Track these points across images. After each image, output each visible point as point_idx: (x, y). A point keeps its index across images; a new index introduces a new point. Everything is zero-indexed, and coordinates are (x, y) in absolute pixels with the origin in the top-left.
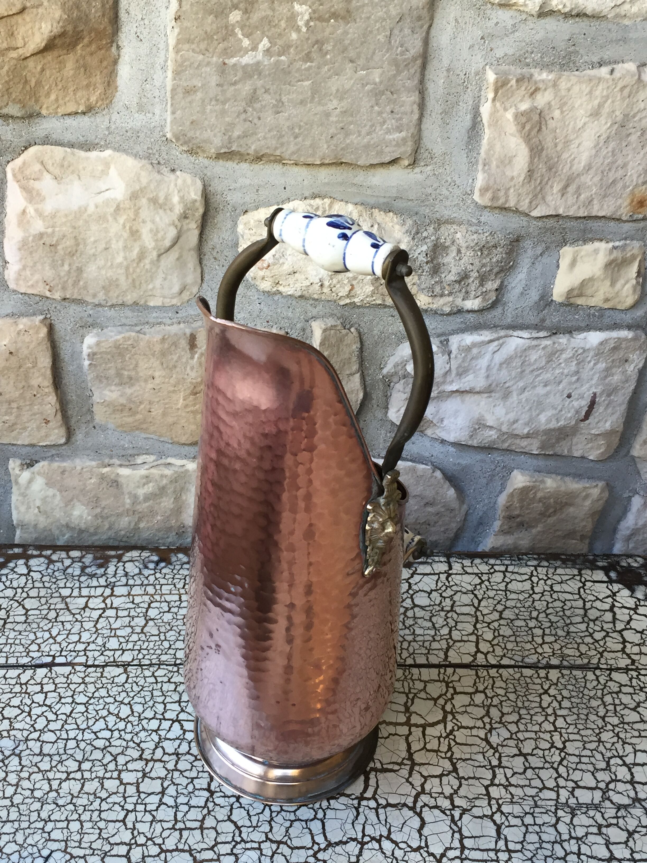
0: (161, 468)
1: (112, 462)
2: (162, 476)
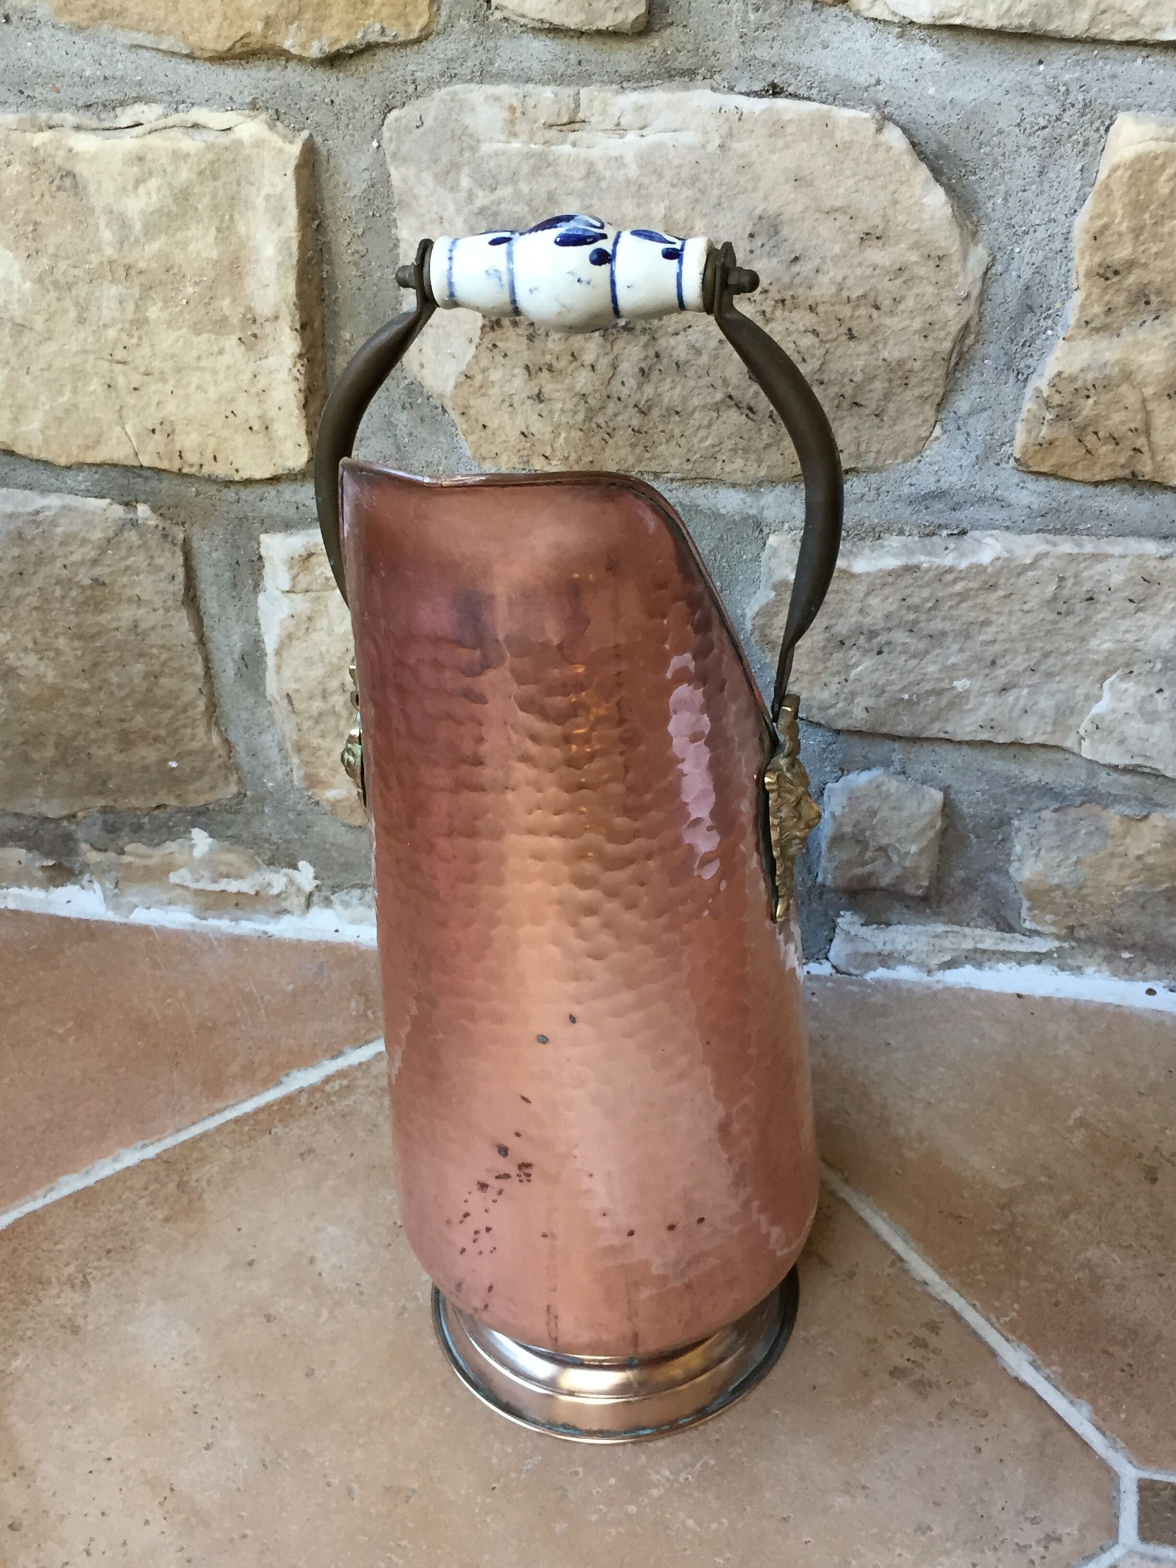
0: (172, 133)
1: (57, 118)
2: (178, 156)
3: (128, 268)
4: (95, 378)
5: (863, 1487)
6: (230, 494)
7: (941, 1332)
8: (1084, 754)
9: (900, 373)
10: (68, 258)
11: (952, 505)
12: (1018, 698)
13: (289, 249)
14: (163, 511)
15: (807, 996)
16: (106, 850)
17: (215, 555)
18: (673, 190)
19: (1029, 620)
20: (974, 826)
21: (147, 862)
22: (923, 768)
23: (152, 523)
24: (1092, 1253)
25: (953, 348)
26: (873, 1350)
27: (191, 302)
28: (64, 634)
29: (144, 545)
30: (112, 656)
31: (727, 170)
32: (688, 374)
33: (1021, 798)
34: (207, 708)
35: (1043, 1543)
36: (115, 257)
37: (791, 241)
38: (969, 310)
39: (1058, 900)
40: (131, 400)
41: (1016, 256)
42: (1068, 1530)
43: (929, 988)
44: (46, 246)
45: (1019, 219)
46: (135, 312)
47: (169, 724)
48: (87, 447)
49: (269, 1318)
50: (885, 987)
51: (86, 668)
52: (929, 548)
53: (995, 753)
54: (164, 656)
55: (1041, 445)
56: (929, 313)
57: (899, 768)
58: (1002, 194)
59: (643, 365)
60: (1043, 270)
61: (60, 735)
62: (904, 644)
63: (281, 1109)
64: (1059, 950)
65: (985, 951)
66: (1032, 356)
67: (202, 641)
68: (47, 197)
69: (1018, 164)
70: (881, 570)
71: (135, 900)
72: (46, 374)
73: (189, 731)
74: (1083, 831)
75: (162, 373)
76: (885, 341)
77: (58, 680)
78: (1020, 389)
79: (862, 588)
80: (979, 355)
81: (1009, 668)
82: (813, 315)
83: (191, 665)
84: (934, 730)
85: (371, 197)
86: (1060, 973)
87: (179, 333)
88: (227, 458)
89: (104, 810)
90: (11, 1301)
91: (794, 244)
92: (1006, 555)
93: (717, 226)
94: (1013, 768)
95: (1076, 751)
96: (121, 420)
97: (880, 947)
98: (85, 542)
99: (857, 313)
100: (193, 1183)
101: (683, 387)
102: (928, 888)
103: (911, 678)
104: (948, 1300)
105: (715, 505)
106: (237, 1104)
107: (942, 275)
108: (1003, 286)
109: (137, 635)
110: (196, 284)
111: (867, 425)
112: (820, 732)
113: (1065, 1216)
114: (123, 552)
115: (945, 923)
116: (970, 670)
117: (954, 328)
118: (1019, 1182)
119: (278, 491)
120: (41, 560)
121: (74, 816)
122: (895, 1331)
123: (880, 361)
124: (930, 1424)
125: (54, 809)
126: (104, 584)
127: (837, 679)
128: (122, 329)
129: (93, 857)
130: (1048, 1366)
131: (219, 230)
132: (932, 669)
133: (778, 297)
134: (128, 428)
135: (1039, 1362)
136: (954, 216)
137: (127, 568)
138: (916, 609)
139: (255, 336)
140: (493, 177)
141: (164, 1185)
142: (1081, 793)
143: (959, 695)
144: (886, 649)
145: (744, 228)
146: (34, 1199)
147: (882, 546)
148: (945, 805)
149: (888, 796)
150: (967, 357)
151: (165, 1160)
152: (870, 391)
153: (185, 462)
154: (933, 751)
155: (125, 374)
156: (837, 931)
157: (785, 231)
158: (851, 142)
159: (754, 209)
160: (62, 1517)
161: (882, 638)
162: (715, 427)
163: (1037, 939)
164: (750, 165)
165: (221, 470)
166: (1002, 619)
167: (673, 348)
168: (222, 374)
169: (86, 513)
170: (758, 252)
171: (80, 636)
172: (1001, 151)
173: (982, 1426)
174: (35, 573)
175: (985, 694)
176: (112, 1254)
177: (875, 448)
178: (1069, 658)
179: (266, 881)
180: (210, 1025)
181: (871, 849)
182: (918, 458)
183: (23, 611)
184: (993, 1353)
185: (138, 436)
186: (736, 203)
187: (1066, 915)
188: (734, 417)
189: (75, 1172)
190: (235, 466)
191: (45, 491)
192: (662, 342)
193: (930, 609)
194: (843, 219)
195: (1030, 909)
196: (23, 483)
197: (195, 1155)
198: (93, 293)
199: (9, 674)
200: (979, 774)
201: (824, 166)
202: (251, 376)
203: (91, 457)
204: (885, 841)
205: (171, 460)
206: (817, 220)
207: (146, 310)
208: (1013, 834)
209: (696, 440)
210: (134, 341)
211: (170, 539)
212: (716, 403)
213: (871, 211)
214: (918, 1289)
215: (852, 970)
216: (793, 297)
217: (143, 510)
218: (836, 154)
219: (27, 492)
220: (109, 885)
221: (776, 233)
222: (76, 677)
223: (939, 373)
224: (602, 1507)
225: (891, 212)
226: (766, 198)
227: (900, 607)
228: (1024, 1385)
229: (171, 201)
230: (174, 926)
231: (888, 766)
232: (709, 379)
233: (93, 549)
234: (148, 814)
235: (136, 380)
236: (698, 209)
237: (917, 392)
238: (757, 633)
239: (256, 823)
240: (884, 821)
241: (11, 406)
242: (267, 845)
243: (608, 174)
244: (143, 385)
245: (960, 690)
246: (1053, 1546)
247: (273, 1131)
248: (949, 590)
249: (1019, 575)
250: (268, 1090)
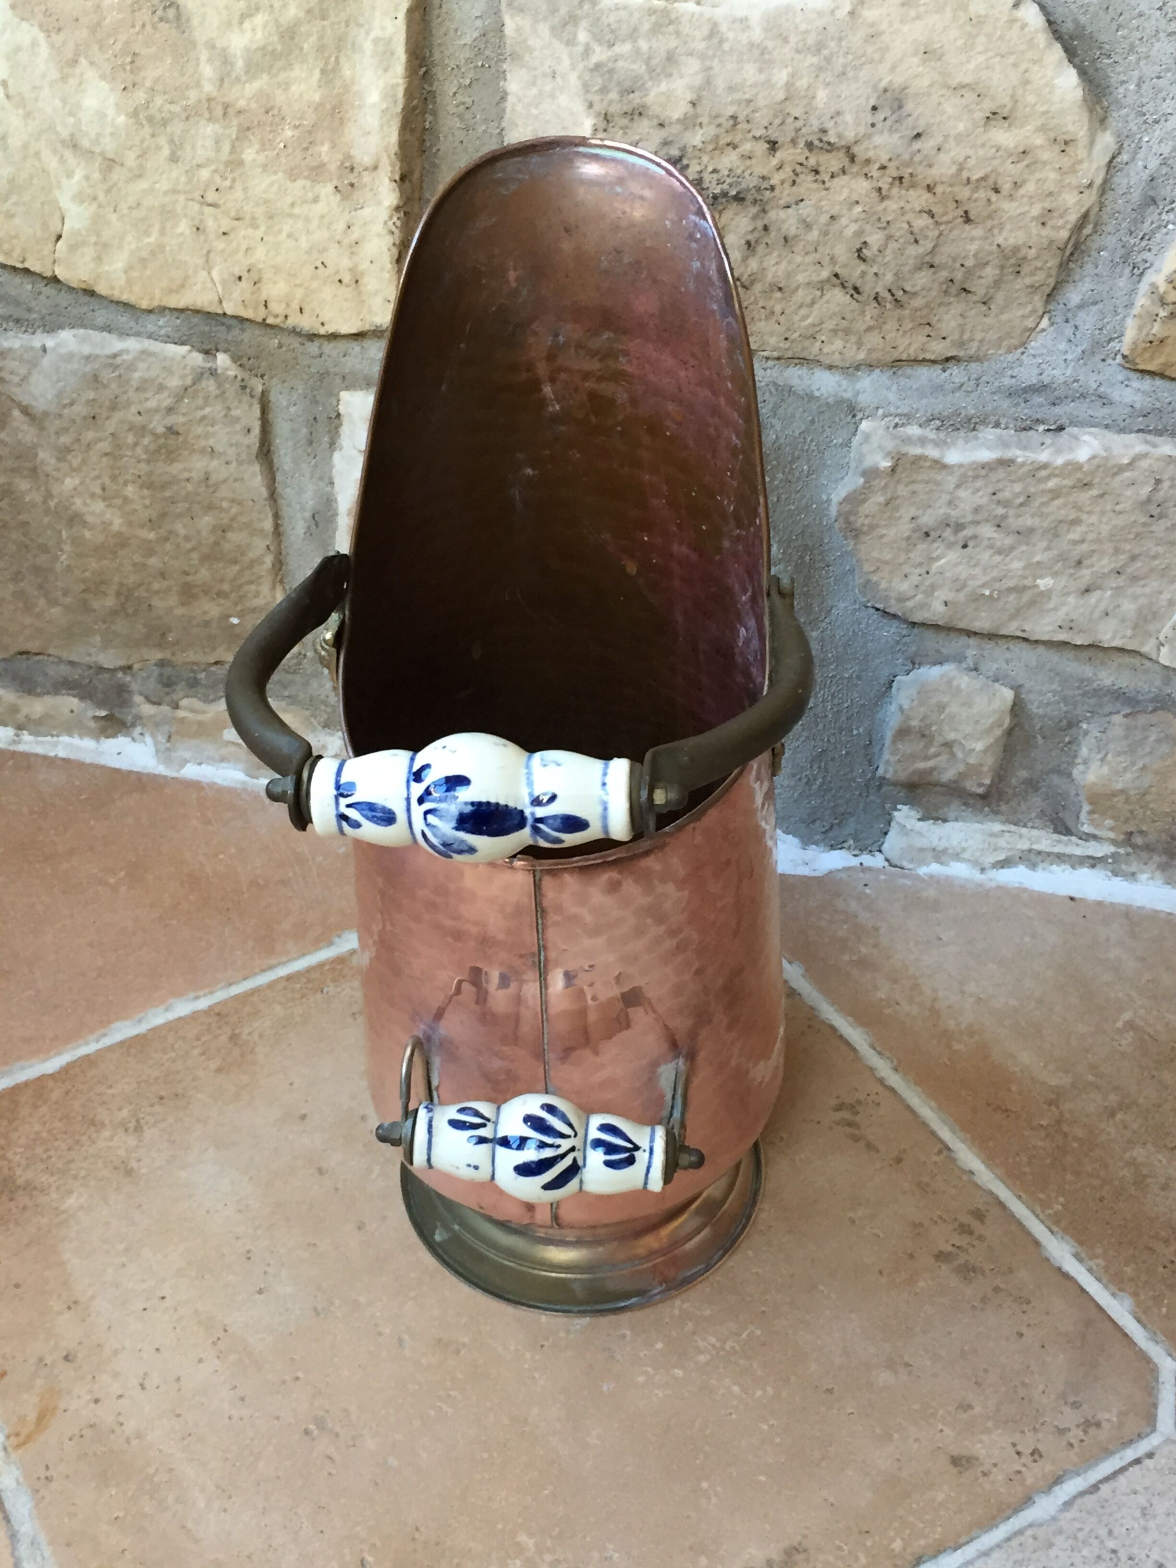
3: (226, 107)
4: (184, 220)
5: (907, 1365)
6: (313, 348)
7: (987, 1221)
8: (1162, 661)
9: (1013, 261)
10: (165, 93)
11: (1052, 398)
12: (1099, 601)
13: (394, 96)
14: (244, 360)
15: (860, 887)
16: (159, 704)
17: (292, 409)
18: (797, 56)
19: (1120, 521)
20: (1041, 728)
21: (200, 717)
22: (995, 666)
23: (231, 373)
24: (1138, 1153)
25: (1069, 238)
26: (919, 1234)
27: (289, 145)
28: (133, 482)
29: (222, 395)
30: (182, 506)
31: (856, 38)
32: (795, 249)
33: (1093, 701)
34: (273, 565)
35: (1081, 1428)
36: (215, 93)
37: (914, 116)
38: (1090, 198)
39: (1120, 805)
40: (220, 245)
41: (1144, 144)
42: (1107, 1416)
43: (981, 885)
44: (144, 78)
45: (1150, 107)
46: (231, 153)
47: (235, 579)
48: (171, 291)
49: (321, 1171)
50: (938, 882)
51: (154, 517)
52: (1024, 442)
53: (1071, 654)
54: (234, 511)
55: (1151, 342)
56: (1048, 200)
57: (971, 665)
58: (1135, 79)
59: (749, 237)
60: (1170, 162)
61: (121, 584)
62: (989, 539)
63: (333, 970)
64: (1113, 855)
65: (1039, 853)
66: (1150, 250)
67: (273, 496)
68: (149, 27)
69: (1155, 49)
70: (973, 463)
71: (187, 755)
72: (135, 214)
73: (253, 587)
74: (1153, 738)
75: (254, 218)
76: (1001, 227)
77: (124, 529)
78: (1134, 284)
79: (951, 481)
80: (1095, 246)
81: (1094, 569)
82: (929, 195)
83: (259, 520)
84: (1012, 629)
85: (482, 46)
86: (1114, 878)
87: (274, 178)
88: (313, 310)
89: (161, 664)
90: (65, 1141)
91: (917, 119)
92: (1104, 454)
93: (839, 97)
94: (1088, 671)
95: (1154, 657)
96: (208, 266)
97: (935, 843)
98: (161, 388)
99: (976, 195)
100: (244, 1036)
101: (789, 263)
102: (990, 786)
103: (995, 573)
104: (994, 1191)
105: (809, 386)
106: (289, 961)
107: (1066, 162)
108: (1128, 175)
109: (207, 487)
110: (296, 127)
111: (973, 312)
112: (896, 623)
113: (1112, 1115)
114: (200, 401)
115: (1004, 822)
116: (1056, 568)
117: (1073, 217)
118: (1067, 1080)
119: (362, 347)
120: (114, 406)
121: (130, 668)
122: (940, 1217)
123: (995, 247)
124: (974, 1307)
125: (109, 659)
126: (178, 433)
127: (918, 571)
128: (215, 171)
129: (147, 709)
130: (1091, 1259)
131: (323, 72)
132: (1017, 565)
133: (895, 174)
134: (215, 274)
135: (1083, 1255)
136: (1085, 100)
137: (203, 418)
138: (1006, 504)
139: (352, 185)
140: (612, 32)
141: (216, 1037)
142: (1154, 700)
143: (1042, 594)
144: (971, 544)
145: (868, 99)
146: (87, 1044)
147: (976, 438)
148: (1015, 704)
149: (959, 690)
150: (1083, 247)
151: (218, 1013)
152: (980, 277)
153: (270, 313)
154: (1008, 649)
155: (216, 219)
156: (893, 824)
157: (909, 107)
158: (986, 16)
159: (881, 80)
160: (116, 1352)
161: (968, 532)
162: (817, 306)
163: (1093, 843)
164: (881, 33)
165: (306, 323)
166: (1093, 519)
167: (783, 222)
168: (315, 224)
169: (165, 359)
170: (879, 126)
171: (148, 484)
172: (1138, 35)
173: (1024, 1312)
174: (108, 418)
175: (1068, 594)
176: (164, 1101)
177: (979, 336)
178: (1157, 562)
179: (321, 743)
180: (262, 883)
181: (936, 743)
182: (1022, 349)
183: (94, 455)
184: (1037, 1243)
185: (224, 282)
186: (862, 73)
187: (1126, 821)
188: (838, 297)
189: (126, 1019)
190: (321, 319)
191: (124, 334)
192: (773, 215)
193: (1021, 505)
194: (970, 97)
195: (1091, 812)
196: (101, 324)
197: (247, 1009)
198: (188, 131)
199: (75, 519)
200: (1052, 675)
201: (956, 40)
202: (345, 227)
203: (173, 302)
204: (952, 736)
205: (256, 308)
206: (943, 96)
207: (242, 152)
208: (1081, 737)
209: (796, 318)
210: (227, 183)
211: (248, 391)
212: (821, 282)
213: (1000, 89)
214: (965, 1178)
215: (905, 864)
216: (911, 175)
217: (222, 360)
218: (969, 28)
219: (105, 334)
220: (162, 738)
221: (900, 107)
222: (142, 526)
223: (1053, 263)
224: (649, 1369)
225: (1020, 92)
226: (893, 69)
227: (991, 501)
228: (1067, 1276)
229: (275, 38)
230: (225, 784)
231: (960, 662)
232: (817, 256)
233: (169, 396)
234: (204, 670)
235: (226, 224)
236: (821, 79)
237: (1028, 281)
238: (841, 520)
239: (315, 684)
240: (952, 717)
241: (95, 244)
242: (323, 707)
243: (731, 35)
244: (234, 229)
245: (1042, 588)
246: (1092, 1431)
247: (325, 991)
248: (1042, 486)
249: (1115, 474)
250: (320, 949)
